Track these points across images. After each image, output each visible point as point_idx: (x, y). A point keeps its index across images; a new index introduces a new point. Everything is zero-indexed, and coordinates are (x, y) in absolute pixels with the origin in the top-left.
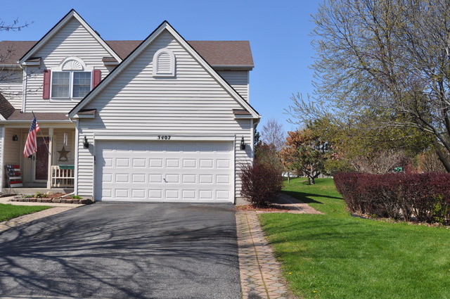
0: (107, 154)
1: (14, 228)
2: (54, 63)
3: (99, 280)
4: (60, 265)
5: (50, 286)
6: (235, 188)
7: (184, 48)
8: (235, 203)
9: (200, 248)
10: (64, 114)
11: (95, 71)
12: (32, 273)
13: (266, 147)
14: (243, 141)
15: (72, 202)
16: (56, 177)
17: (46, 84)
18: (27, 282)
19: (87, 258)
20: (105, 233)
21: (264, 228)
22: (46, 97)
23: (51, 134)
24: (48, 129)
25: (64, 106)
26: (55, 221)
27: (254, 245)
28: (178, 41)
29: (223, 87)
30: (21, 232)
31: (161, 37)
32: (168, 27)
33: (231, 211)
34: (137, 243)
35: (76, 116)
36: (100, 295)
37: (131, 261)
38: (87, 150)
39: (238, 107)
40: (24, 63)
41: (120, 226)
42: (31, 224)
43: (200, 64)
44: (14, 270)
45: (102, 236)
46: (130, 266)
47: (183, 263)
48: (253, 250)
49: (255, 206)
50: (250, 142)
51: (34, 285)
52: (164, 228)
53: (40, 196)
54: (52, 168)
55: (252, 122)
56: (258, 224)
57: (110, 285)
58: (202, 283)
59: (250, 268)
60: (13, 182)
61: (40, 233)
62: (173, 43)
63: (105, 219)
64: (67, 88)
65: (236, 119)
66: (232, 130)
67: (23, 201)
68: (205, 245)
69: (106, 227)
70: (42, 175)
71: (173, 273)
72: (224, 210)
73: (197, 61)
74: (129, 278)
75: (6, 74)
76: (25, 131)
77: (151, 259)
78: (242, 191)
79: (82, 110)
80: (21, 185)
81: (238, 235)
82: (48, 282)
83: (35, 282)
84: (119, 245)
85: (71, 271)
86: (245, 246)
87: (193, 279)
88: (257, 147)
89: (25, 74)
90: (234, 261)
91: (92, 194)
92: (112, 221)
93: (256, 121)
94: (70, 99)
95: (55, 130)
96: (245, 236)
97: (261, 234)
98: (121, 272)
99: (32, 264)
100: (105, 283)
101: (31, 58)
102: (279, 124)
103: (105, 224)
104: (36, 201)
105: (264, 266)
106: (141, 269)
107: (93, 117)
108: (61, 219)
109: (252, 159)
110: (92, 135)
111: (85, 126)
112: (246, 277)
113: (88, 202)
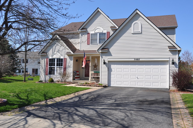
0: (113, 66)
1: (77, 96)
2: (91, 30)
3: (111, 119)
4: (95, 112)
5: (91, 120)
6: (169, 82)
7: (145, 20)
8: (169, 89)
9: (154, 108)
10: (95, 50)
11: (107, 32)
12: (84, 114)
13: (183, 63)
14: (173, 60)
15: (99, 86)
16: (92, 76)
17: (88, 39)
18: (83, 118)
19: (105, 110)
20: (112, 100)
21: (184, 100)
22: (88, 44)
23: (90, 59)
24: (89, 57)
25: (95, 47)
26: (93, 94)
27: (179, 108)
28: (142, 17)
29: (163, 36)
30: (80, 98)
31: (135, 16)
32: (138, 12)
33: (168, 92)
34: (126, 105)
35: (100, 51)
36: (111, 126)
37: (124, 112)
38: (105, 65)
39: (170, 45)
40: (80, 31)
41: (119, 97)
42: (83, 95)
43: (153, 27)
44: (78, 113)
45: (111, 101)
46: (123, 114)
47: (146, 114)
48: (179, 110)
49: (179, 90)
50: (177, 61)
51: (85, 119)
52: (138, 99)
53: (86, 83)
54: (91, 72)
55: (177, 52)
56: (181, 98)
57: (115, 122)
58: (155, 124)
59: (178, 119)
60: (76, 78)
61: (87, 98)
62: (140, 18)
63: (113, 94)
64: (97, 40)
65: (169, 51)
66: (168, 55)
67: (80, 85)
68: (156, 107)
69: (113, 97)
70: (87, 75)
71: (142, 119)
72: (164, 91)
73: (151, 25)
74: (123, 120)
75: (74, 35)
76: (82, 58)
77: (132, 112)
78: (173, 83)
79: (103, 49)
80: (79, 79)
81: (171, 103)
82: (90, 119)
83: (85, 118)
84: (118, 105)
85: (100, 115)
86: (175, 109)
87: (151, 122)
88: (180, 63)
89: (80, 35)
90: (170, 115)
91: (107, 83)
92: (115, 95)
93: (179, 51)
94: (98, 44)
95: (92, 57)
96: (174, 104)
97: (183, 103)
98: (120, 117)
99: (84, 111)
100: (113, 121)
101: (83, 29)
102: (190, 52)
103: (112, 96)
104: (85, 86)
105: (185, 118)
106: (128, 116)
107: (107, 51)
108: (95, 93)
109: (177, 69)
110: (107, 59)
111: (104, 55)
112: (176, 123)
113: (105, 87)
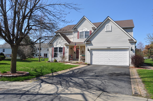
0: (93, 52)
1: (72, 71)
2: (80, 30)
3: (92, 85)
4: (83, 80)
6: (129, 62)
7: (114, 23)
8: (129, 66)
9: (119, 78)
10: (83, 42)
11: (90, 31)
12: (76, 82)
13: (138, 50)
14: (131, 48)
15: (85, 64)
16: (81, 58)
17: (78, 35)
18: (75, 84)
19: (89, 79)
20: (94, 73)
21: (139, 73)
22: (78, 38)
23: (80, 47)
24: (79, 46)
25: (83, 40)
26: (81, 69)
27: (136, 78)
28: (112, 21)
29: (125, 33)
30: (73, 72)
31: (107, 21)
32: (109, 18)
33: (128, 68)
34: (102, 76)
35: (86, 43)
36: (93, 89)
37: (101, 80)
38: (89, 51)
39: (130, 39)
40: (73, 30)
41: (97, 71)
42: (75, 70)
43: (118, 27)
44: (72, 81)
45: (93, 74)
46: (100, 82)
47: (115, 82)
48: (135, 80)
49: (135, 67)
50: (134, 49)
51: (77, 85)
52: (109, 72)
53: (77, 63)
54: (80, 56)
55: (134, 43)
56: (137, 72)
57: (95, 86)
58: (120, 88)
59: (135, 85)
60: (71, 59)
61: (78, 72)
62: (111, 22)
63: (93, 69)
64: (83, 36)
65: (129, 42)
66: (128, 45)
67: (73, 64)
68: (121, 77)
69: (94, 71)
70: (78, 58)
71: (112, 85)
72: (126, 68)
73: (117, 26)
74: (100, 85)
75: (69, 33)
76: (74, 47)
77: (106, 80)
78: (132, 63)
79: (87, 41)
80: (73, 60)
81: (131, 75)
82: (80, 84)
83: (77, 84)
84: (97, 76)
85: (86, 82)
86: (133, 79)
87: (118, 87)
88: (136, 50)
89: (73, 33)
90: (130, 83)
91: (90, 63)
93: (136, 42)
94: (84, 38)
95: (80, 46)
96: (133, 75)
97: (138, 75)
98: (98, 83)
99: (76, 80)
100: (94, 86)
101: (75, 29)
102: (142, 43)
103: (93, 70)
104: (76, 64)
105: (139, 85)
106: (103, 83)
107: (90, 43)
108: (82, 69)
109: (134, 53)
110: (90, 47)
111: (88, 45)
112: (134, 88)
113: (89, 65)
